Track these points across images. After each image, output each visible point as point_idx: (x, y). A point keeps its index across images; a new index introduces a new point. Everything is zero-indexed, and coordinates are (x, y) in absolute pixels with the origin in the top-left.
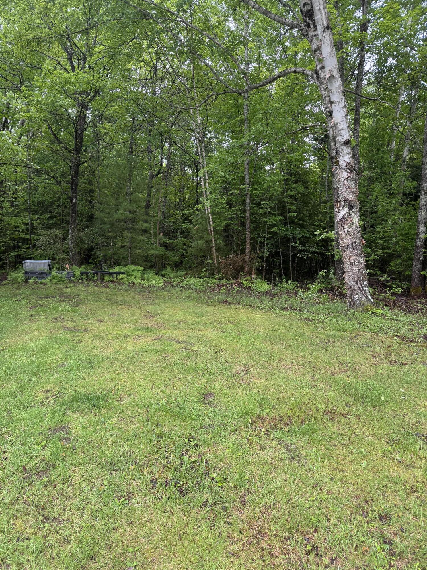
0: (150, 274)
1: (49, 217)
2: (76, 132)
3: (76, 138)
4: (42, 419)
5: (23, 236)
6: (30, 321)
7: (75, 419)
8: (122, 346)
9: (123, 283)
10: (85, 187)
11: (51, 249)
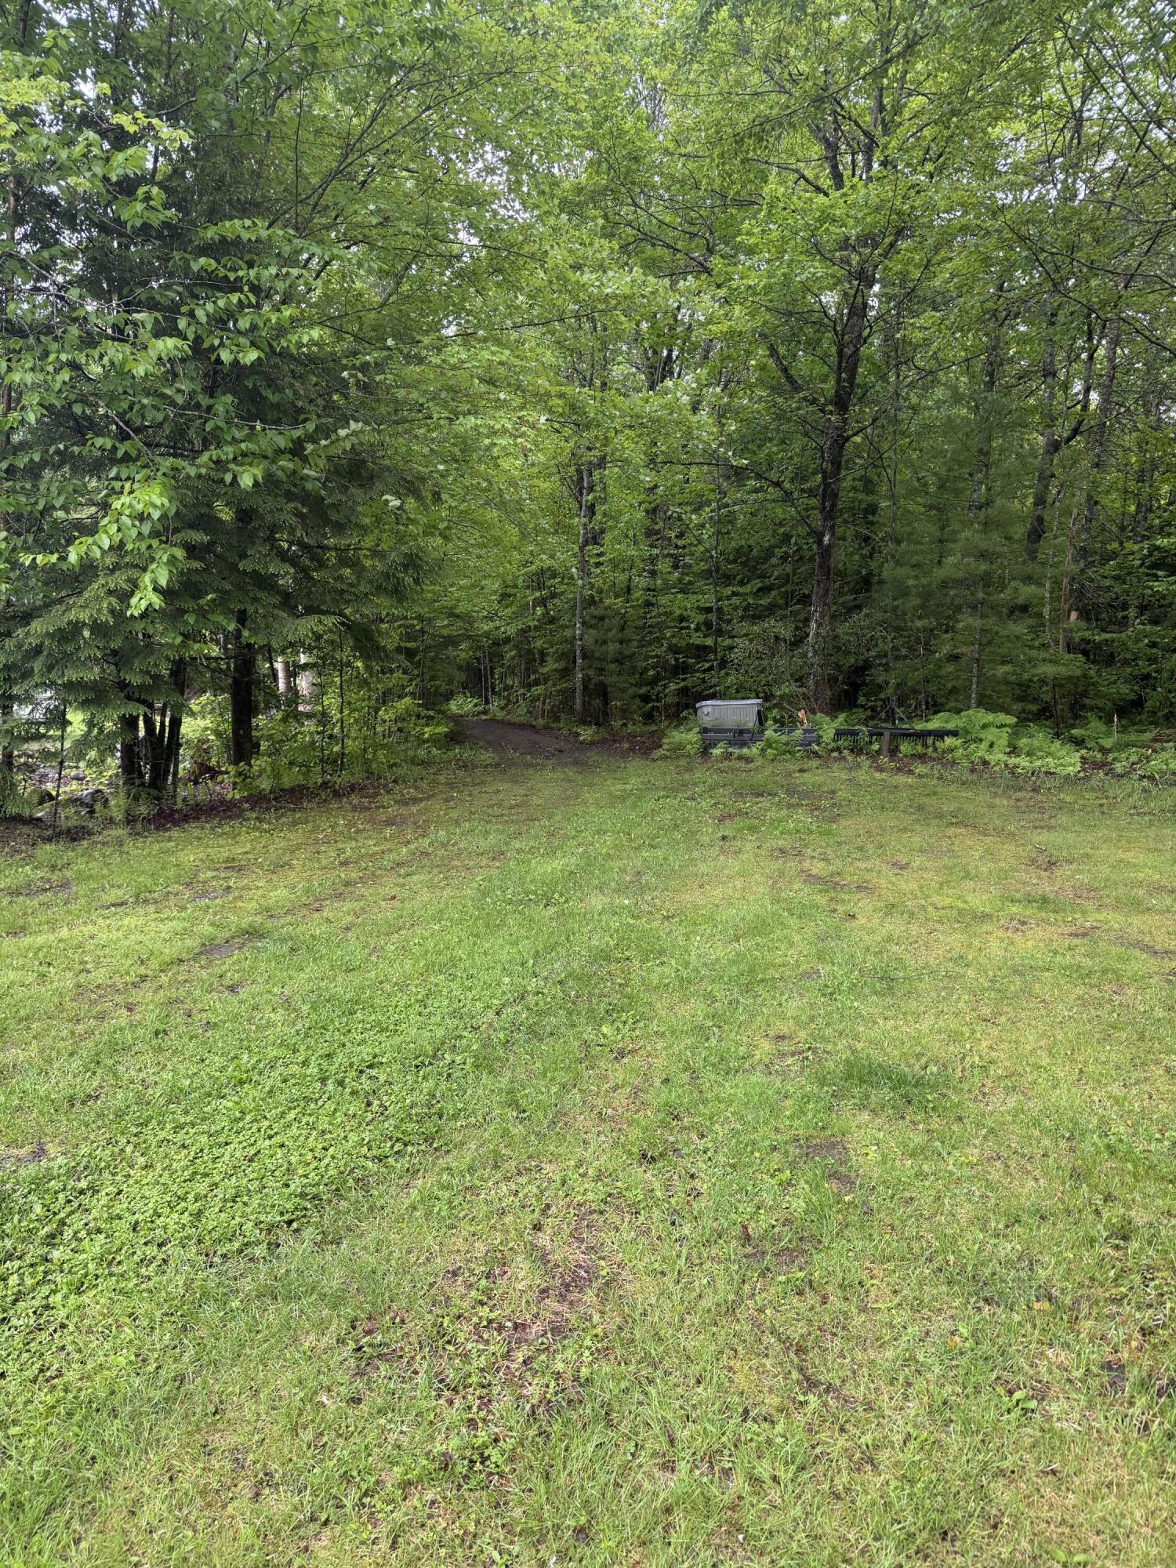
0: (1038, 737)
1: (760, 590)
2: (840, 353)
3: (840, 368)
4: (775, 1112)
5: (698, 642)
6: (722, 851)
7: (859, 1127)
8: (970, 946)
9: (954, 763)
10: (854, 500)
11: (762, 671)
